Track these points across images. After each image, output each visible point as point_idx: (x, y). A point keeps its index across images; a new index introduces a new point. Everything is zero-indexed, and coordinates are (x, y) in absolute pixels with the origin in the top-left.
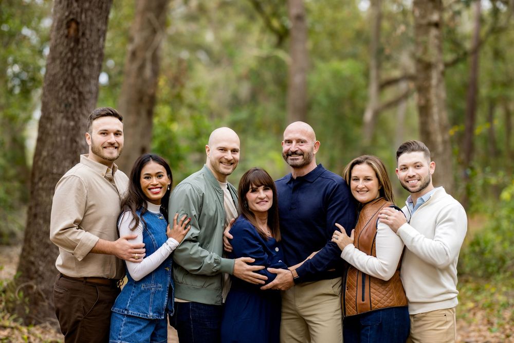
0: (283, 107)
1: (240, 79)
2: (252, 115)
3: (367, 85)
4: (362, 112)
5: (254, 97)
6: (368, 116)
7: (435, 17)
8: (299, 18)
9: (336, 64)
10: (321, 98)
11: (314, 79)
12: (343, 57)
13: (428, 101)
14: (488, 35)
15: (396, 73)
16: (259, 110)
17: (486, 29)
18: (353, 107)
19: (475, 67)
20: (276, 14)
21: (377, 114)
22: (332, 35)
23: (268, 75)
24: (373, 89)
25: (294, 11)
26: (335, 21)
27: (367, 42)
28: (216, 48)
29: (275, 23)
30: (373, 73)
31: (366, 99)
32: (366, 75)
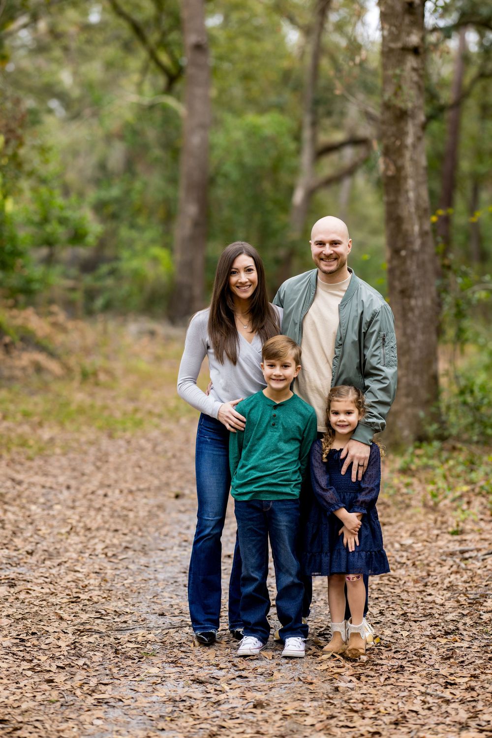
0: (173, 181)
1: (109, 138)
2: (127, 192)
3: (299, 152)
4: (291, 190)
5: (130, 167)
6: (299, 196)
7: (414, 39)
8: (199, 48)
9: (252, 118)
10: (229, 167)
11: (219, 138)
12: (262, 110)
13: (400, 169)
14: (474, 82)
15: (339, 136)
16: (138, 185)
17: (473, 72)
18: (276, 184)
19: (456, 129)
20: (163, 44)
21: (311, 193)
22: (247, 77)
23: (151, 134)
24: (306, 157)
25: (192, 38)
26: (251, 57)
27: (297, 88)
28: (76, 93)
29: (164, 58)
30: (307, 134)
31: (295, 171)
32: (297, 138)
